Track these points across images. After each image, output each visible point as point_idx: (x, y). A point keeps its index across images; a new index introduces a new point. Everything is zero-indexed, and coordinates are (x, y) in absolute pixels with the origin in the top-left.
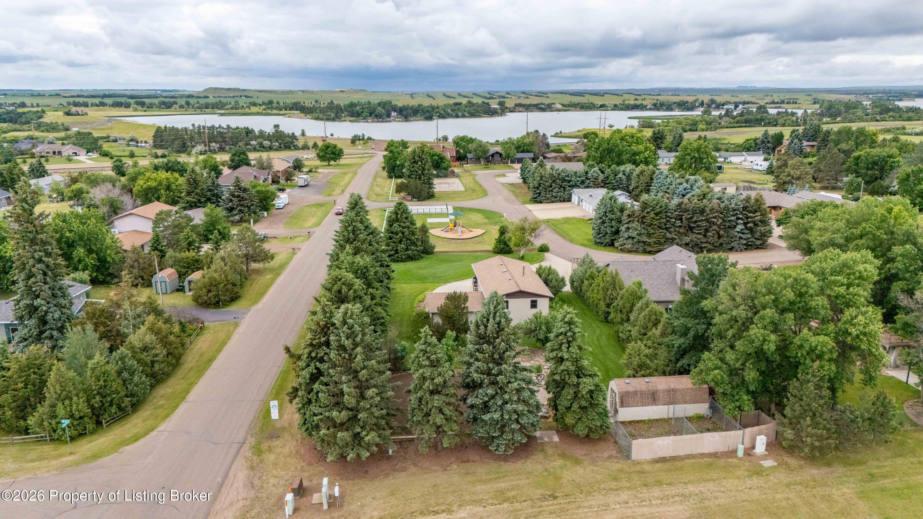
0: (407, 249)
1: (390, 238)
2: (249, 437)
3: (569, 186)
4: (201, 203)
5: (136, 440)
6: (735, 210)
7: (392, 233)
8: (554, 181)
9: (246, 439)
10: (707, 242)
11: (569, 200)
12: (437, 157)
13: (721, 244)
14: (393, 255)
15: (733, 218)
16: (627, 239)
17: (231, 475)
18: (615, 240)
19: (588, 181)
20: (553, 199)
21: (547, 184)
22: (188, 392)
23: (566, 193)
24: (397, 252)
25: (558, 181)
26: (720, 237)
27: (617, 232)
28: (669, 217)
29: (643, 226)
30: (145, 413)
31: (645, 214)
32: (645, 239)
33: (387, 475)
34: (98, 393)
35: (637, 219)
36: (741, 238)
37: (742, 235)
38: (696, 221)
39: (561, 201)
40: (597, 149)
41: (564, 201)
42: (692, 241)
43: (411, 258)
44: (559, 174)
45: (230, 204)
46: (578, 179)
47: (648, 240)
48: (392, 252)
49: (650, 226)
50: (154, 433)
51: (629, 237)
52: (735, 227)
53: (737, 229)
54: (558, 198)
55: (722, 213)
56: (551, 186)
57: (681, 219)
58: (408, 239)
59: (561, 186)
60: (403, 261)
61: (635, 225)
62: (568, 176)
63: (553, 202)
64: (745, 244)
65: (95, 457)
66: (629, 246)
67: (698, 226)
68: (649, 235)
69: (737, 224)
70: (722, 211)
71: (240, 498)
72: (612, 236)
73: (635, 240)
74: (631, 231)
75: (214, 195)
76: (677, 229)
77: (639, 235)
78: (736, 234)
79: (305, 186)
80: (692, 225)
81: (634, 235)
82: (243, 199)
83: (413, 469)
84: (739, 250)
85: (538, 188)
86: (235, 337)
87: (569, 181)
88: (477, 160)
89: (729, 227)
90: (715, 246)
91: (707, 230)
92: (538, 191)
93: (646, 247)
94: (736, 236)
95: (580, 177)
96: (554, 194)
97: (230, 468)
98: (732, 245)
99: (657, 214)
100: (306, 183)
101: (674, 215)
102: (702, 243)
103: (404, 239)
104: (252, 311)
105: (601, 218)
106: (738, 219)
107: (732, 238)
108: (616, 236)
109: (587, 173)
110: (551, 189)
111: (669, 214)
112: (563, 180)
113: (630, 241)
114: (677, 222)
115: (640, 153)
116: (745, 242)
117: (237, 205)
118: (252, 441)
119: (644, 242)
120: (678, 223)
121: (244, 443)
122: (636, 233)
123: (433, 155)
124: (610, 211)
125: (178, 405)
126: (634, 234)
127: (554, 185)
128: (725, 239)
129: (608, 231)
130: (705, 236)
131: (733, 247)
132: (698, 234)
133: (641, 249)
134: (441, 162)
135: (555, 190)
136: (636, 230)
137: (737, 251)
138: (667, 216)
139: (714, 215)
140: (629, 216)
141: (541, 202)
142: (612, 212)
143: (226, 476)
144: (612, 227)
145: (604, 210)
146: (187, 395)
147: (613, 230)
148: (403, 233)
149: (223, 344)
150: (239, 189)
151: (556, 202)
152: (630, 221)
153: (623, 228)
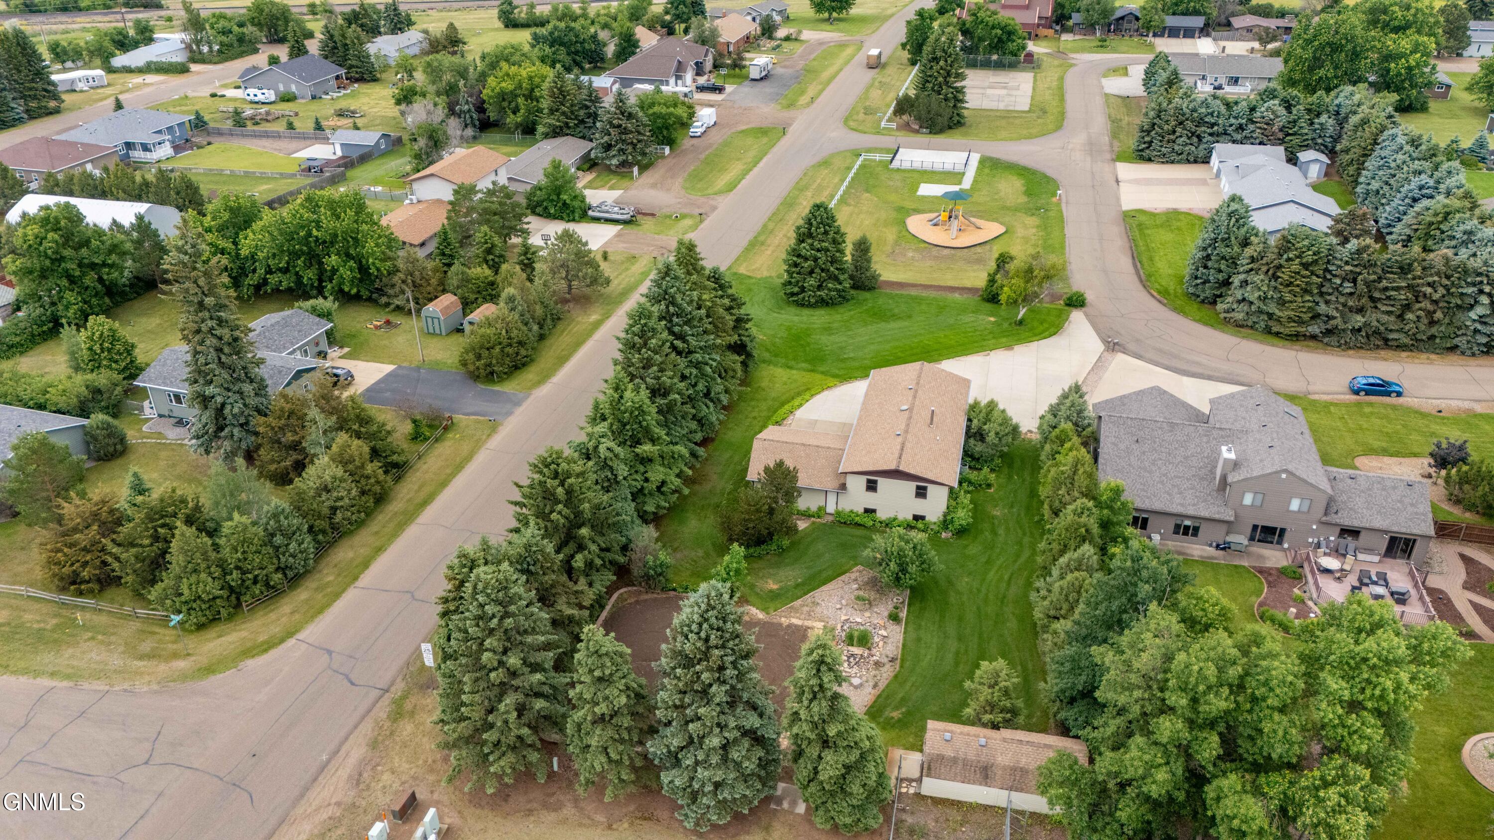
0: (820, 287)
1: (796, 265)
2: (399, 679)
3: (1211, 135)
4: (569, 128)
5: (266, 651)
6: (1480, 274)
7: (799, 256)
8: (1181, 123)
9: (392, 683)
10: (1400, 330)
11: (1206, 161)
12: (999, 32)
13: (1432, 337)
14: (797, 294)
15: (1470, 290)
16: (1239, 302)
17: (342, 753)
18: (1220, 296)
19: (1251, 127)
20: (1174, 157)
21: (1166, 127)
22: (366, 564)
23: (1202, 147)
24: (803, 290)
25: (1189, 124)
26: (1432, 323)
27: (1227, 283)
28: (1330, 272)
29: (1273, 283)
30: (302, 594)
31: (1282, 262)
32: (1272, 308)
33: (530, 813)
34: (237, 568)
35: (1264, 269)
36: (1476, 331)
37: (1479, 327)
38: (1386, 289)
39: (1188, 162)
40: (1309, 42)
41: (1195, 162)
42: (1366, 324)
43: (823, 303)
44: (1194, 110)
45: (606, 138)
46: (1232, 121)
47: (1277, 312)
48: (796, 290)
49: (1288, 286)
50: (291, 642)
51: (1244, 300)
52: (1471, 307)
53: (1473, 315)
54: (1184, 156)
55: (1448, 277)
56: (1174, 132)
57: (1354, 281)
58: (823, 270)
59: (1193, 134)
60: (810, 306)
61: (1257, 278)
62: (1212, 114)
63: (1172, 162)
64: (1485, 345)
65: (209, 670)
66: (1239, 316)
67: (1389, 298)
68: (1282, 303)
69: (1476, 302)
70: (1450, 272)
71: (333, 801)
72: (1218, 288)
73: (1253, 308)
74: (1249, 288)
75: (589, 115)
76: (1342, 299)
77: (1264, 299)
78: (1468, 323)
79: (762, 79)
80: (1377, 295)
81: (1251, 298)
82: (626, 131)
83: (569, 811)
84: (1468, 352)
85: (1148, 132)
86: (481, 457)
87: (1213, 125)
88: (1089, 27)
89: (1459, 307)
90: (1417, 340)
91: (1407, 307)
92: (1147, 139)
93: (1270, 323)
94: (1467, 327)
95: (1236, 118)
96: (1176, 148)
97: (346, 738)
98: (1456, 341)
99: (1306, 266)
100: (763, 74)
101: (1339, 272)
102: (1391, 331)
103: (817, 270)
104: (532, 398)
105: (1205, 249)
106: (1481, 292)
107: (1459, 328)
108: (1223, 290)
109: (1253, 109)
110: (1172, 137)
111: (1331, 268)
112: (1200, 122)
113: (1244, 307)
114: (1346, 284)
115: (1402, 55)
116: (1484, 340)
117: (616, 141)
118: (399, 687)
119: (1270, 316)
120: (1348, 287)
121: (387, 691)
122: (1256, 295)
123: (993, 27)
124: (1223, 240)
125: (344, 591)
126: (1253, 296)
127: (1179, 130)
128: (1443, 328)
129: (1211, 278)
130: (1401, 317)
131: (1457, 346)
132: (1389, 313)
133: (1263, 324)
134: (1009, 40)
135: (1180, 141)
136: (1259, 289)
137: (1463, 353)
138: (1326, 270)
139: (1430, 279)
140: (1253, 260)
141: (1150, 160)
142: (1226, 241)
143: (337, 752)
144: (1220, 271)
145: (1213, 235)
146: (363, 571)
147: (1220, 277)
148: (816, 260)
149: (459, 468)
150: (622, 113)
151: (1179, 162)
152: (1251, 270)
153: (1236, 280)
